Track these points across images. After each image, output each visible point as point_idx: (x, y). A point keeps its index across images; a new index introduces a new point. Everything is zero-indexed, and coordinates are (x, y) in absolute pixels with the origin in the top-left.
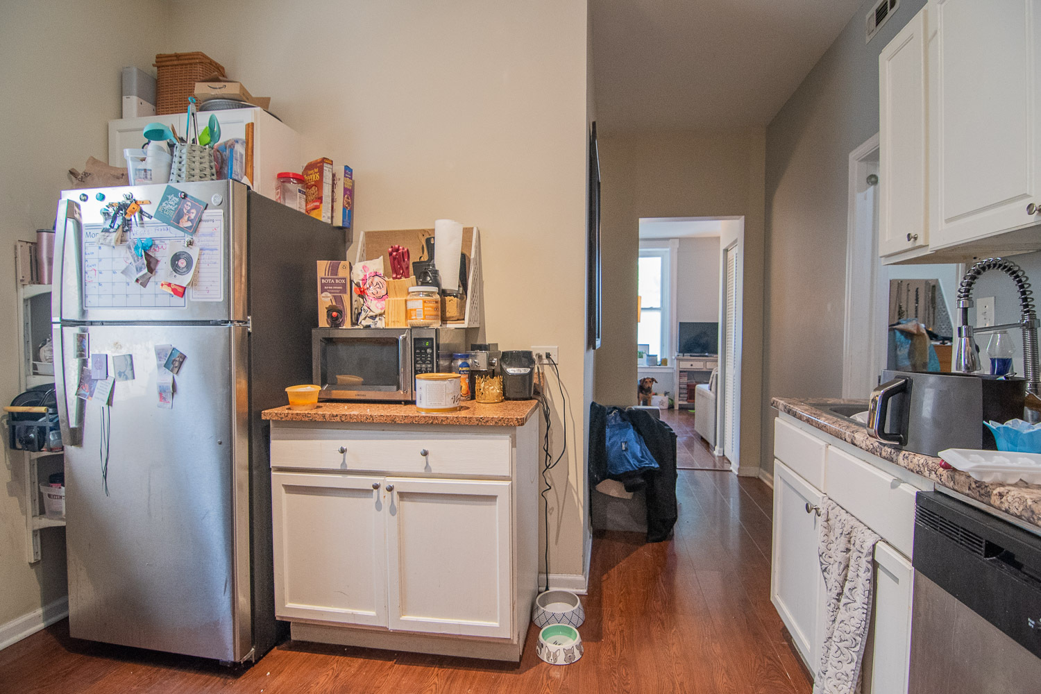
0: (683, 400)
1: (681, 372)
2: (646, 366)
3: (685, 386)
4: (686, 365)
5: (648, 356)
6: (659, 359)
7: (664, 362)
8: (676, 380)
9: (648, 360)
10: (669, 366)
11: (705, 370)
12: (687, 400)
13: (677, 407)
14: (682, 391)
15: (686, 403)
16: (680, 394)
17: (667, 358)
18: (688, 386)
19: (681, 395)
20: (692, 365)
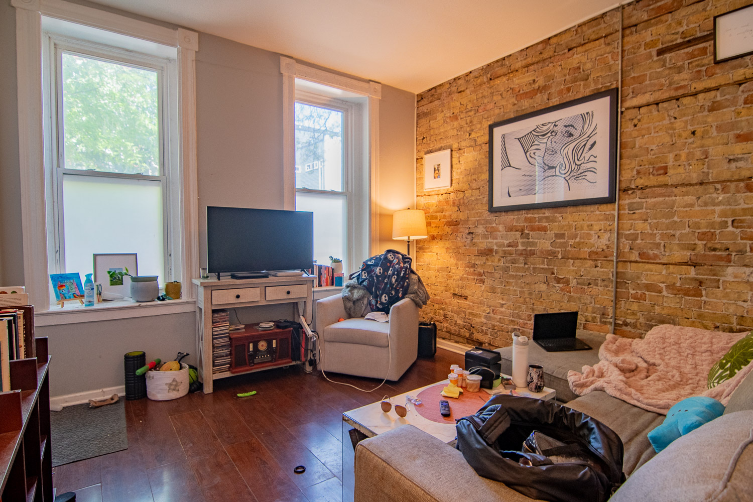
0: (221, 371)
1: (214, 312)
2: (131, 302)
3: (225, 341)
4: (224, 298)
5: (136, 280)
6: (161, 284)
7: (174, 290)
8: (205, 328)
9: (135, 292)
10: (184, 298)
11: (264, 303)
12: (229, 369)
13: (208, 389)
14: (220, 352)
15: (227, 375)
16: (215, 358)
17: (180, 280)
18: (230, 339)
19: (218, 362)
20: (238, 297)
